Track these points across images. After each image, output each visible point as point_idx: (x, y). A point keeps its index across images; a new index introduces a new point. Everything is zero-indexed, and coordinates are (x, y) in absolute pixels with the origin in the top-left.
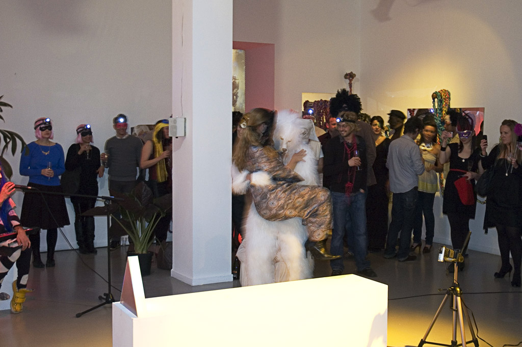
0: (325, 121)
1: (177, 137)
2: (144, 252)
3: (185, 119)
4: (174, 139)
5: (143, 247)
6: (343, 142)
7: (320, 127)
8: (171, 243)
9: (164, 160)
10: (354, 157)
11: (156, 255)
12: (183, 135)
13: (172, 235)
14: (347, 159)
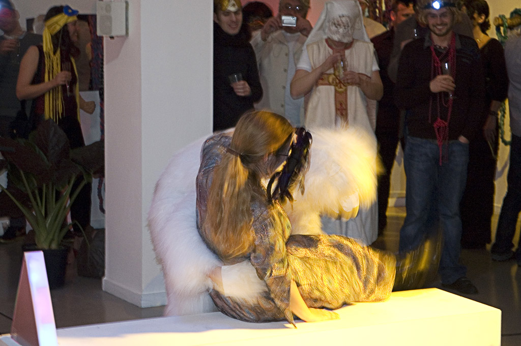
0: (384, 8)
1: (112, 38)
2: (54, 246)
3: (127, 3)
4: (106, 42)
5: (51, 237)
6: (429, 47)
7: (376, 19)
8: (102, 231)
9: (60, 88)
10: (442, 74)
11: (75, 252)
12: (124, 33)
13: (104, 216)
14: (429, 79)
